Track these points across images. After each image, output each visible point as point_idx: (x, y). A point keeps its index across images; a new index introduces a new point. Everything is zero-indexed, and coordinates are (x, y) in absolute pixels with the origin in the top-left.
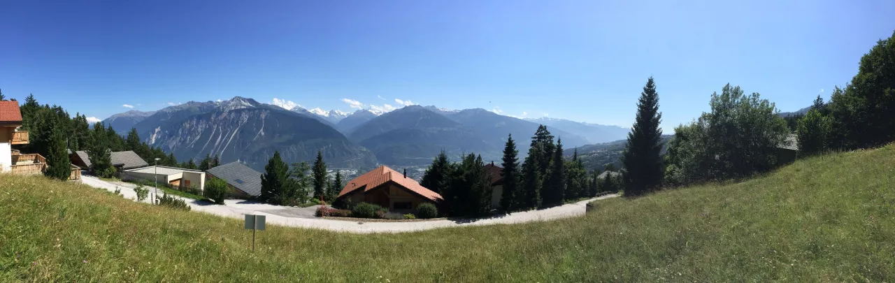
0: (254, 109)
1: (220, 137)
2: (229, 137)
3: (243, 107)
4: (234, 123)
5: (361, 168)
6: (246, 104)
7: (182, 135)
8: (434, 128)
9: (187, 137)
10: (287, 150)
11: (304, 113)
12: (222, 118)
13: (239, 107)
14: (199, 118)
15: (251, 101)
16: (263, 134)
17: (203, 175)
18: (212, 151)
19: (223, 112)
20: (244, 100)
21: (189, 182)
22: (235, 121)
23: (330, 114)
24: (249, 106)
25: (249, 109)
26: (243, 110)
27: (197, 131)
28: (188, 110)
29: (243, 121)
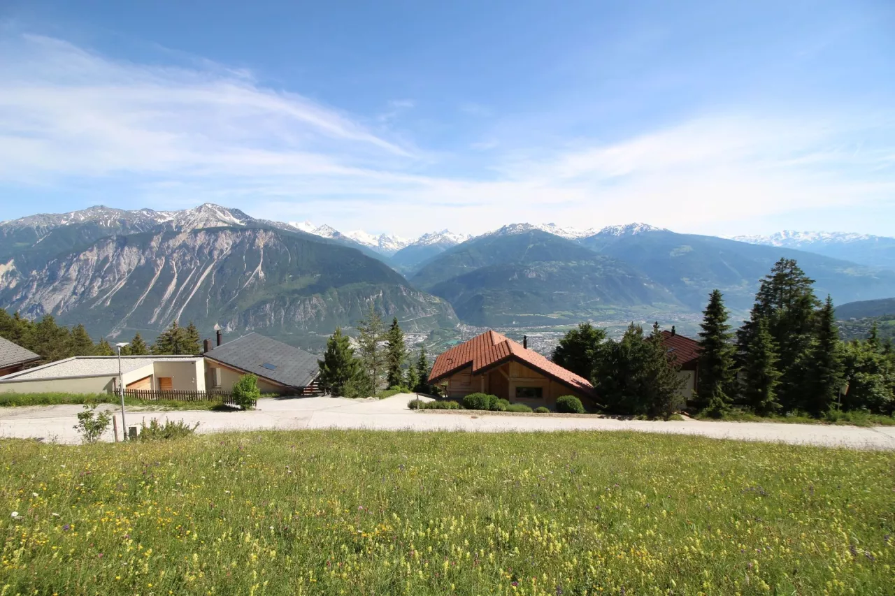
0: (243, 230)
1: (174, 281)
2: (194, 282)
3: (220, 224)
4: (204, 255)
5: (432, 333)
6: (227, 218)
7: (78, 279)
8: (553, 262)
9: (91, 283)
10: (307, 302)
11: (336, 238)
12: (178, 244)
13: (213, 224)
14: (123, 242)
15: (236, 212)
16: (262, 274)
17: (200, 364)
18: (157, 311)
19: (179, 232)
20: (223, 211)
21: (169, 380)
22: (206, 251)
23: (380, 241)
24: (235, 224)
25: (234, 229)
26: (222, 229)
27: (119, 271)
28: (92, 226)
29: (222, 251)
